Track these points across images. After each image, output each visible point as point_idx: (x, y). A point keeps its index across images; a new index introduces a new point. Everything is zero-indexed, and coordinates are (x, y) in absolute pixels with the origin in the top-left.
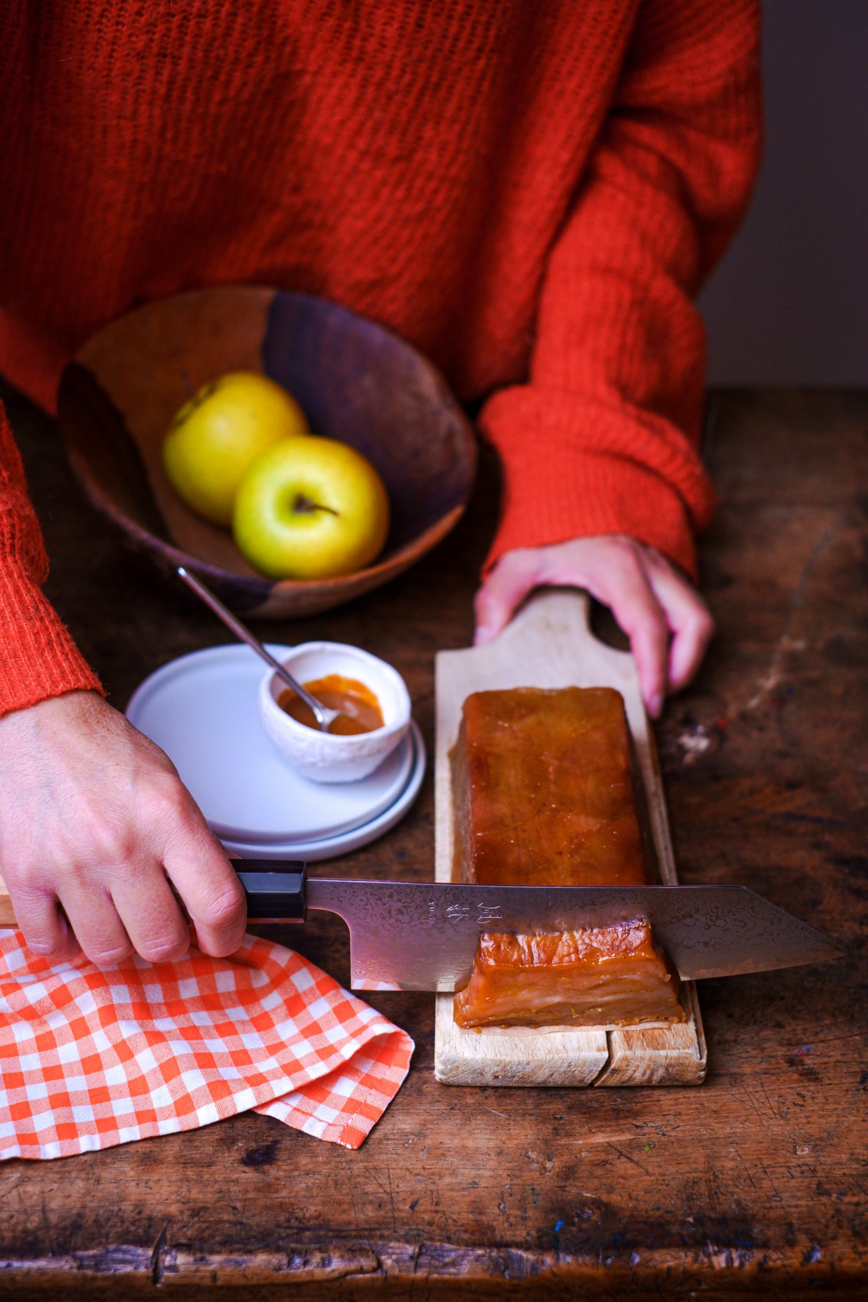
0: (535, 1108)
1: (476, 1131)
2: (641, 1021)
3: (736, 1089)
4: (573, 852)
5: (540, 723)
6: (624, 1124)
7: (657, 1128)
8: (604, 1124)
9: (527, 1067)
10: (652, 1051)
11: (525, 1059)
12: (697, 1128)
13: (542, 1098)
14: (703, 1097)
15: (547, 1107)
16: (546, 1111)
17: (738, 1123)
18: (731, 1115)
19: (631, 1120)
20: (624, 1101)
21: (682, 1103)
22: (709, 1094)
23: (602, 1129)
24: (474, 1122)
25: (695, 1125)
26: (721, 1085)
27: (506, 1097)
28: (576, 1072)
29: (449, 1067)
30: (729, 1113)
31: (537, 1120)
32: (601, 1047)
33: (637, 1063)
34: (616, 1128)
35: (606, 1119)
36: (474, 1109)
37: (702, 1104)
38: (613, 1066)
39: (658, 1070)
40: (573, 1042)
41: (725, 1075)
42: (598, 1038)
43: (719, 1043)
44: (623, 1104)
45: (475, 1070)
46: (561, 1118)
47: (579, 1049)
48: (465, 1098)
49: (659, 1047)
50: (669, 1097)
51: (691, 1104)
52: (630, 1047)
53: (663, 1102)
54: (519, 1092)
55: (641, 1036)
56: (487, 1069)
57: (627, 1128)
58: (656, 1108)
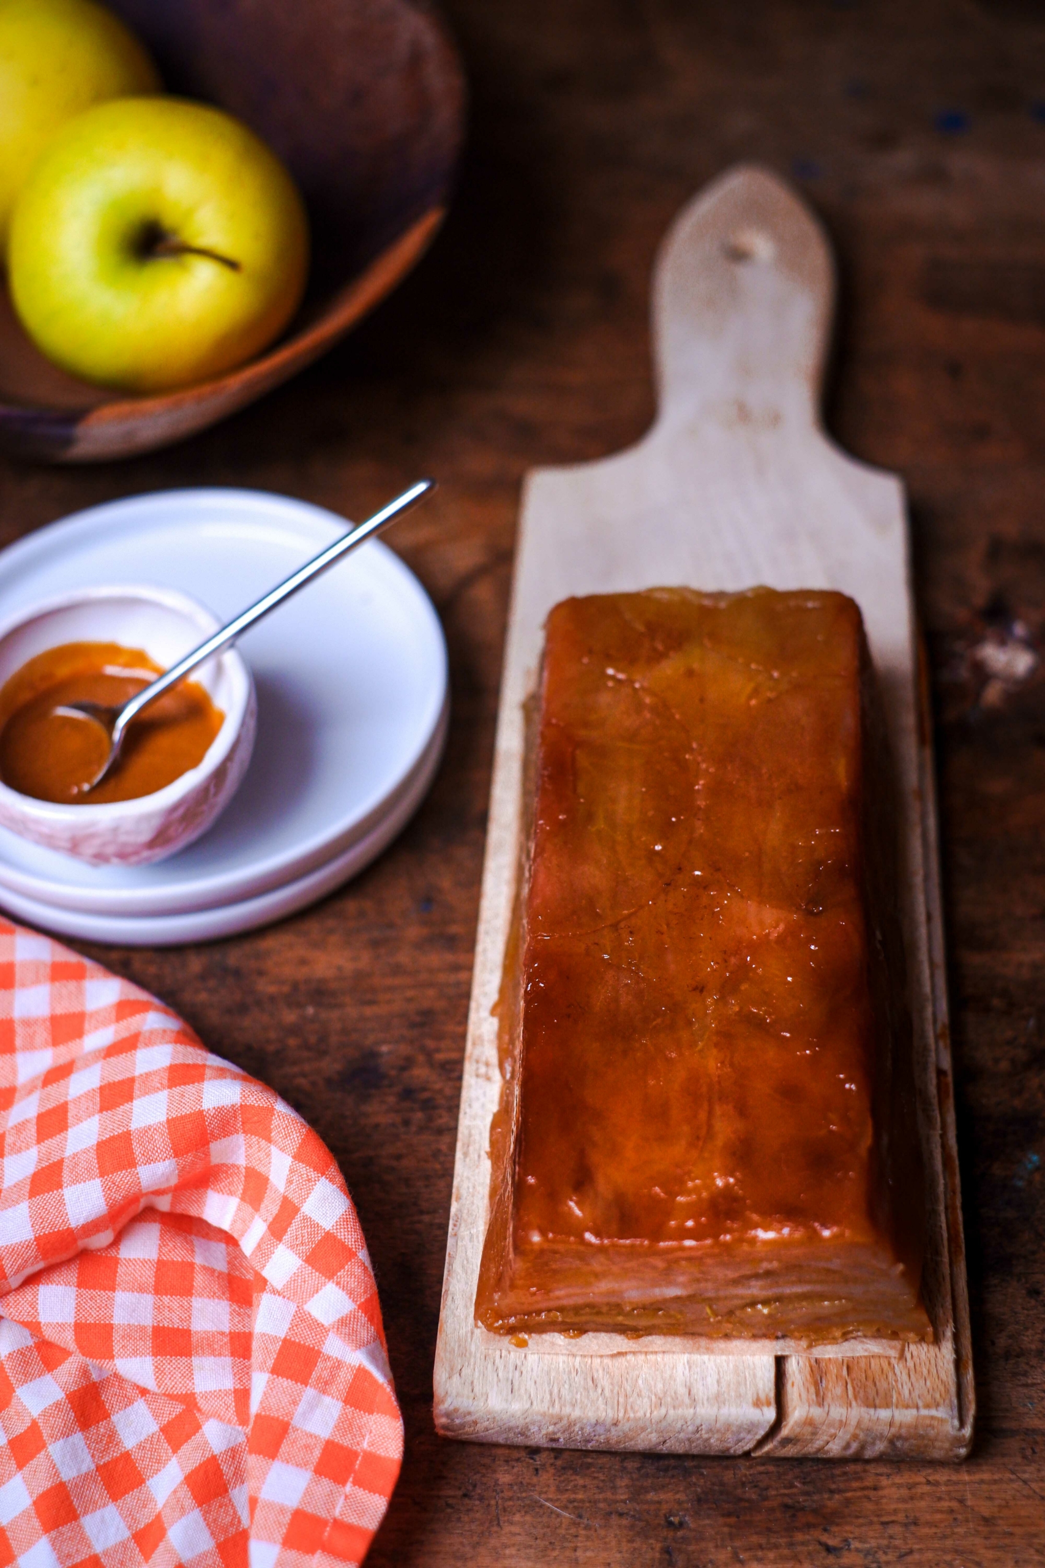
0: (630, 1500)
1: (507, 1552)
2: (846, 1337)
3: (1032, 1468)
4: (728, 988)
5: (690, 673)
6: (803, 1544)
7: (867, 1553)
8: (763, 1541)
9: (613, 1429)
10: (863, 1410)
11: (611, 1415)
12: (948, 1558)
13: (647, 1476)
14: (965, 1483)
15: (656, 1498)
16: (652, 1507)
17: (1032, 1551)
18: (1018, 1530)
19: (817, 1534)
20: (806, 1488)
21: (922, 1497)
22: (977, 1477)
23: (760, 1553)
24: (507, 1528)
25: (945, 1551)
26: (1003, 1455)
27: (576, 1473)
30: (1014, 1525)
31: (632, 1527)
32: (763, 1396)
33: (833, 1431)
34: (786, 1552)
35: (769, 1530)
36: (511, 1499)
37: (961, 1501)
38: (785, 1432)
40: (709, 1380)
41: (1013, 1433)
42: (759, 1374)
43: (1007, 1356)
44: (807, 1493)
45: (510, 1428)
46: (681, 1525)
47: (718, 1399)
48: (495, 1472)
49: (877, 1402)
50: (898, 1480)
51: (940, 1499)
52: (820, 1399)
53: (885, 1492)
54: (603, 1460)
55: (845, 1372)
57: (809, 1553)
58: (870, 1506)
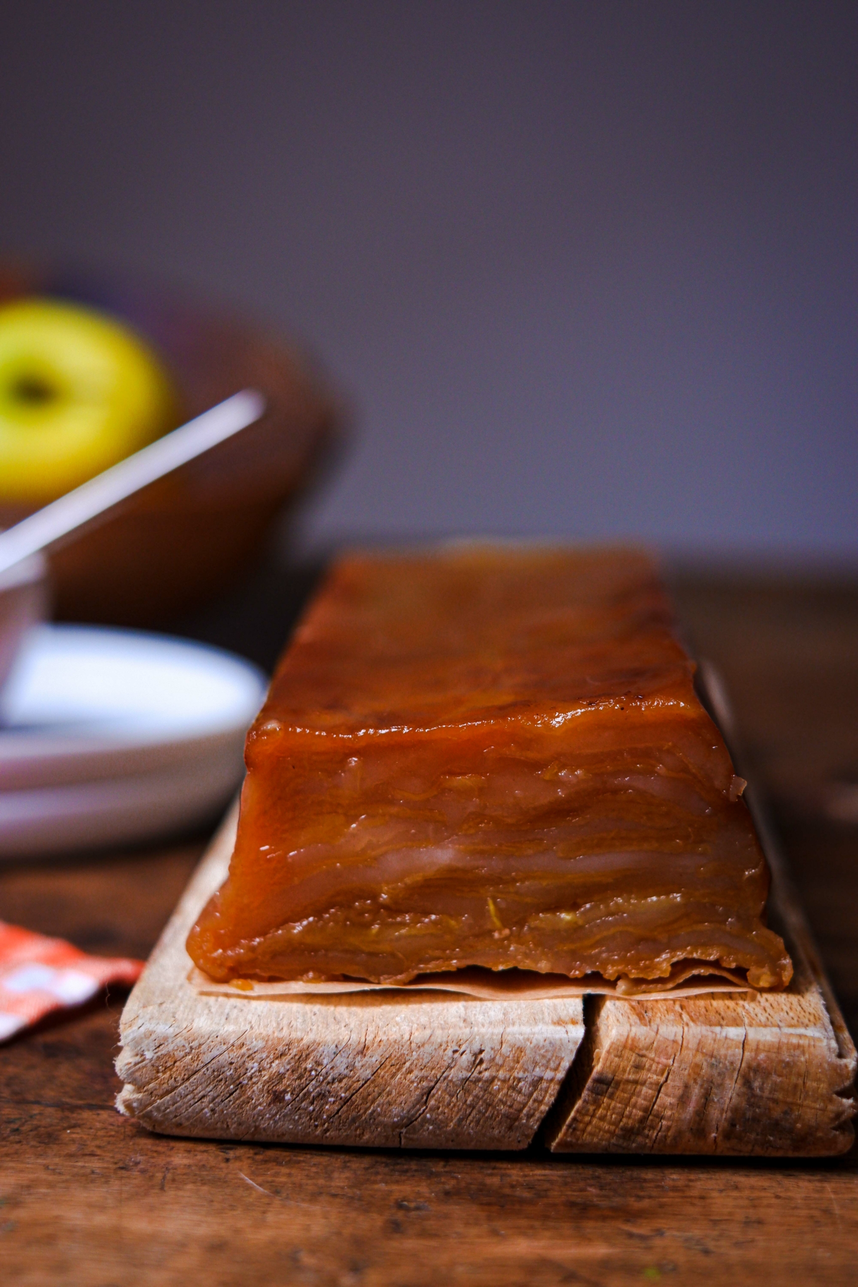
0: (351, 1187)
7: (688, 1239)
10: (705, 1028)
16: (379, 1194)
20: (606, 1193)
28: (496, 1086)
29: (149, 1055)
32: (566, 1019)
33: (664, 1062)
38: (597, 1069)
39: (721, 1085)
42: (561, 1008)
44: (602, 1196)
45: (219, 1070)
46: (417, 1208)
49: (723, 1023)
52: (646, 1022)
55: (677, 1008)
56: (253, 1066)
